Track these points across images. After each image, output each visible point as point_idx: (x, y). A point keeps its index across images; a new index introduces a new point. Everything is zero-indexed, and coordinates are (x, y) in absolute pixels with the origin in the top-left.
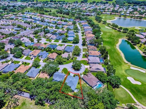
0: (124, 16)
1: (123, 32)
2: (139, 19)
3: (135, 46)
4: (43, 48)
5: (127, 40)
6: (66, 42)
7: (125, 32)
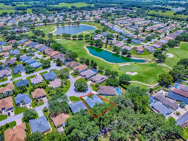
0: (61, 24)
1: (79, 40)
2: (77, 24)
3: (102, 48)
4: (10, 93)
5: (90, 45)
6: (33, 71)
7: (81, 39)
